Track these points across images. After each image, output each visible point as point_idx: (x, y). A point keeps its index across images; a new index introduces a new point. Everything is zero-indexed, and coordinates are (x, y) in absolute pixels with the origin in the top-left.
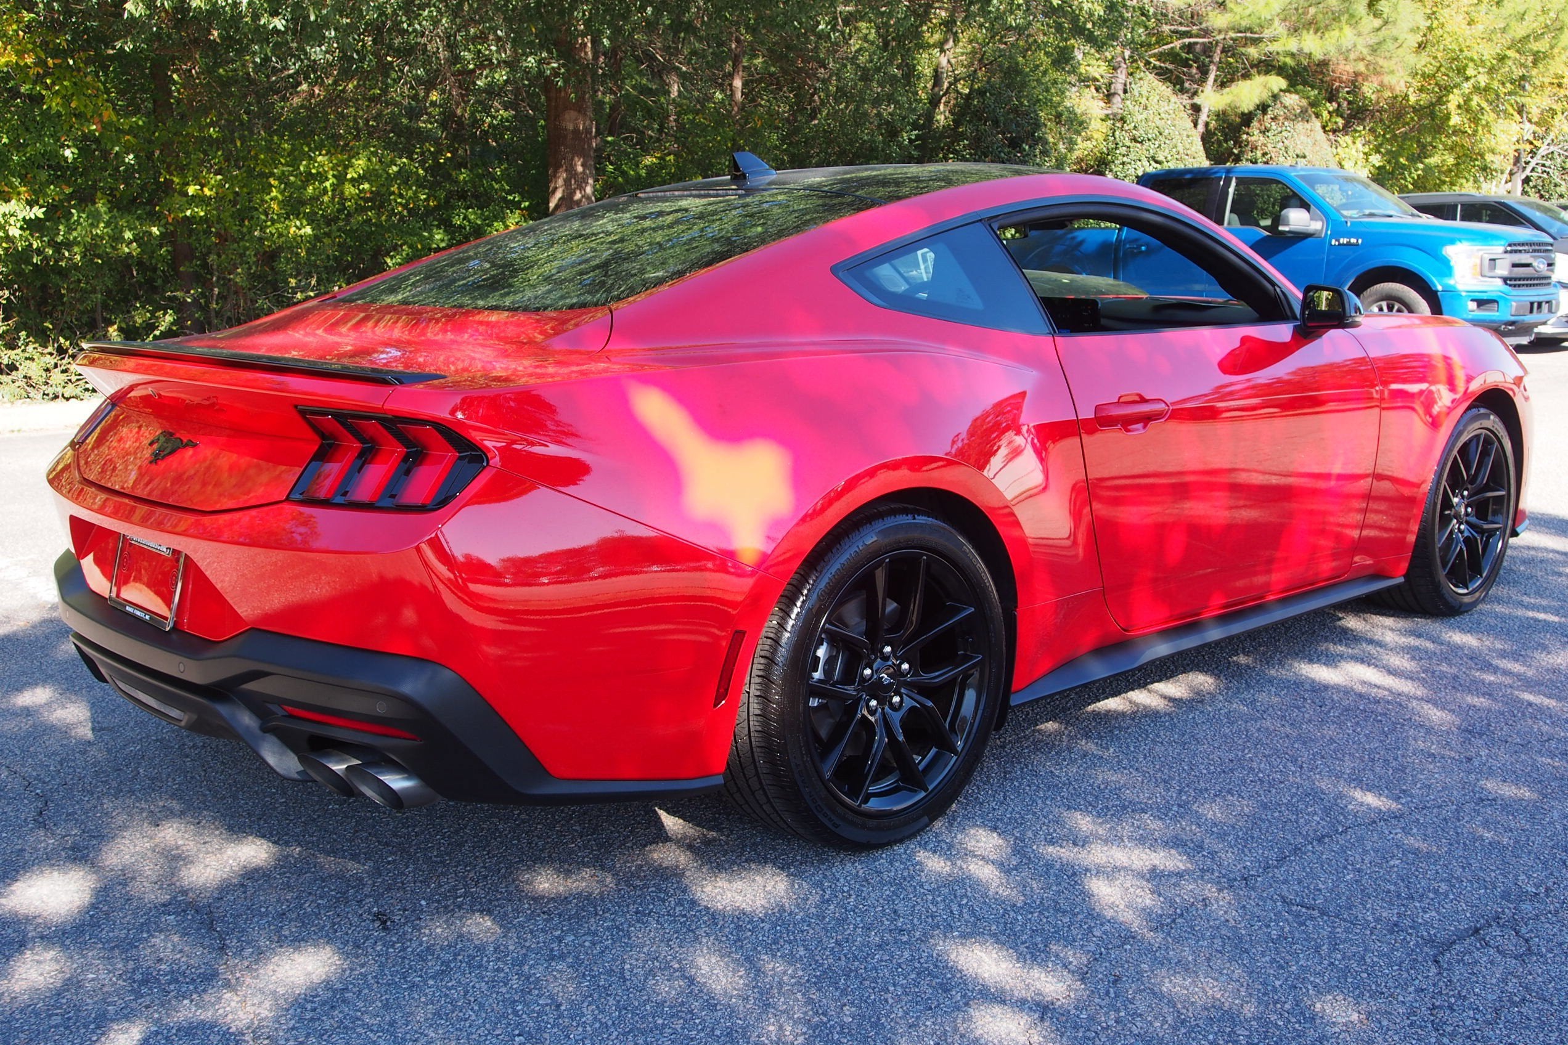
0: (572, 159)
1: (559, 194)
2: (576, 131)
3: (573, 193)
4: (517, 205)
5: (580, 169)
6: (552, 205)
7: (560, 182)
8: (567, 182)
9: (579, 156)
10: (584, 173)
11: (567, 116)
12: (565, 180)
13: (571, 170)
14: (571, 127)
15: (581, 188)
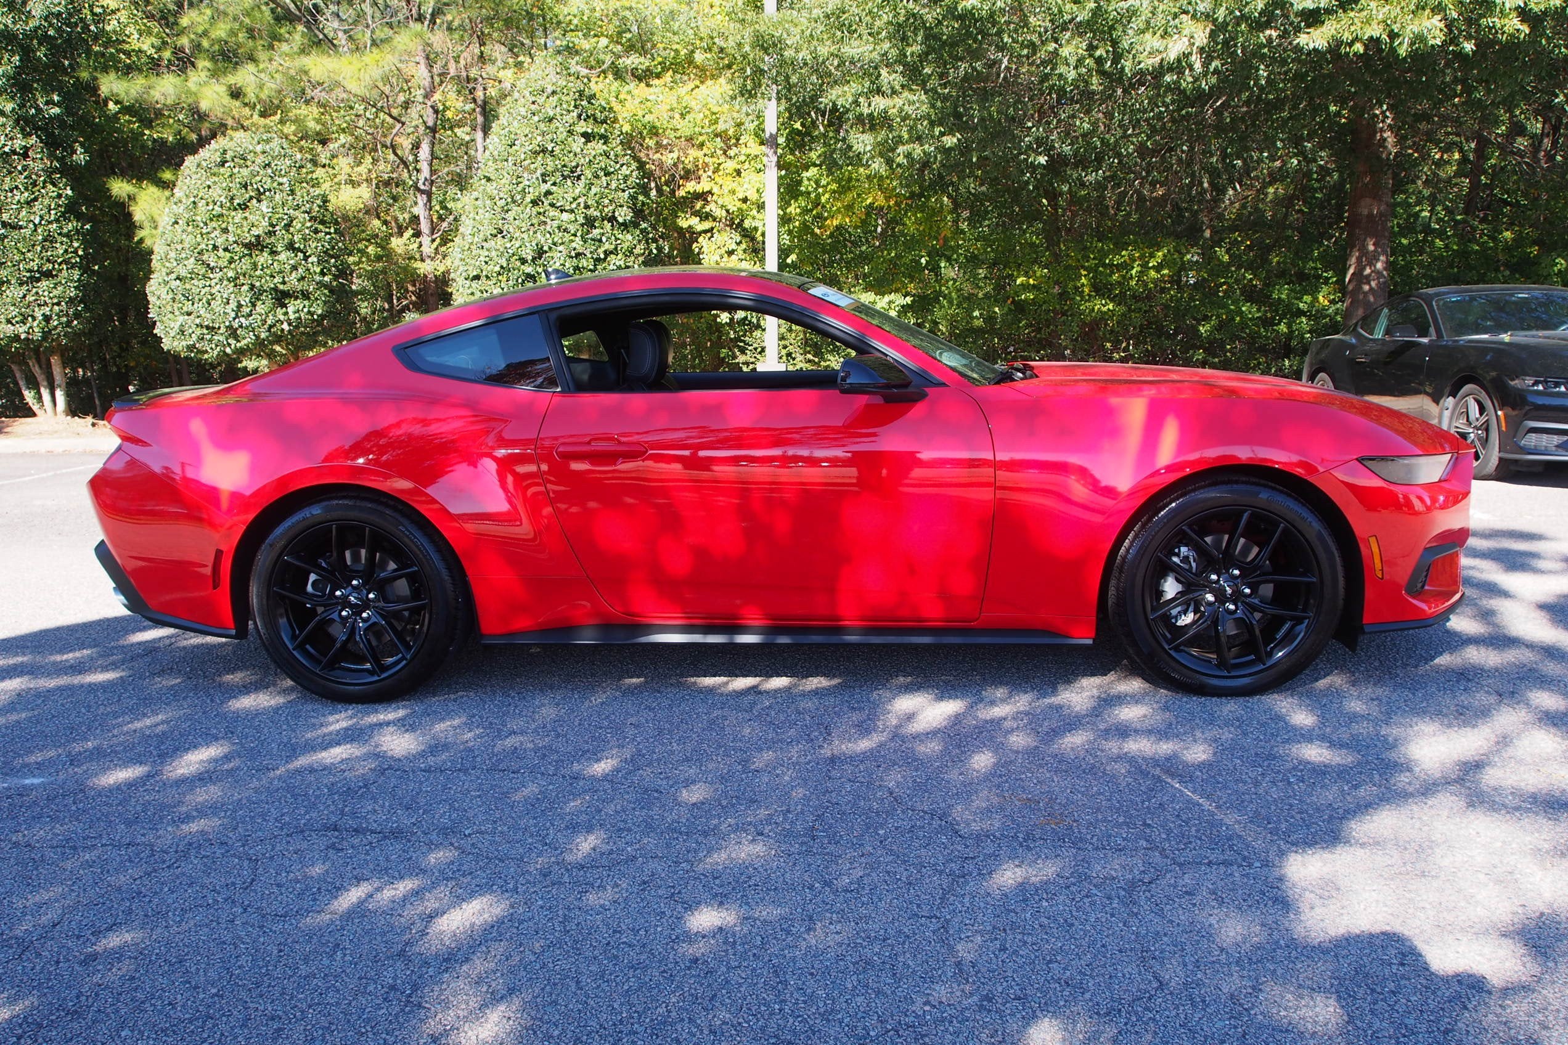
0: (1365, 240)
1: (1351, 271)
2: (1370, 215)
3: (1364, 269)
4: (1326, 281)
5: (1371, 248)
6: (1347, 280)
7: (1354, 260)
8: (1359, 259)
9: (1371, 236)
10: (1375, 251)
11: (1363, 203)
12: (1358, 258)
13: (1363, 251)
14: (1365, 212)
15: (1371, 264)
